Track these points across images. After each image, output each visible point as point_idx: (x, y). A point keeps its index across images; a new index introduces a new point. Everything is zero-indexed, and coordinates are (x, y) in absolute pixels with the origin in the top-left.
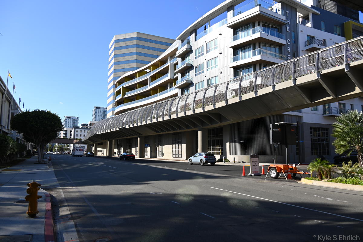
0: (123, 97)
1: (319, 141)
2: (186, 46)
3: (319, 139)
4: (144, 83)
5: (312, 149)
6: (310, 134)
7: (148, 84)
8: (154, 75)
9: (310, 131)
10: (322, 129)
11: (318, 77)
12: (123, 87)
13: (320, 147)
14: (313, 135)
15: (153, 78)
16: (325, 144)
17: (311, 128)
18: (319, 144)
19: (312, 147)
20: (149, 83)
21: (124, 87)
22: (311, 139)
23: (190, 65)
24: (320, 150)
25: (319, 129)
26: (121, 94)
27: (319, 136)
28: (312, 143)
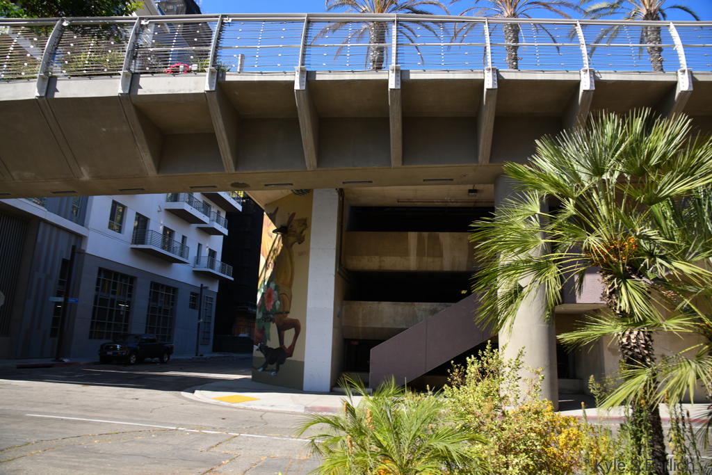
1: (112, 305)
3: (113, 300)
5: (92, 323)
6: (94, 286)
9: (96, 276)
10: (124, 276)
11: (210, 86)
13: (110, 319)
14: (100, 287)
16: (122, 313)
17: (100, 270)
18: (111, 311)
19: (93, 318)
22: (96, 297)
24: (109, 325)
25: (116, 274)
27: (114, 293)
28: (94, 308)
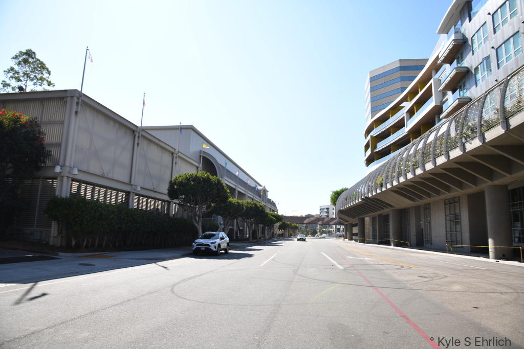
0: (372, 151)
2: (453, 37)
4: (400, 125)
7: (404, 126)
8: (412, 107)
12: (371, 136)
15: (411, 113)
20: (407, 121)
21: (375, 135)
23: (465, 69)
26: (370, 149)
